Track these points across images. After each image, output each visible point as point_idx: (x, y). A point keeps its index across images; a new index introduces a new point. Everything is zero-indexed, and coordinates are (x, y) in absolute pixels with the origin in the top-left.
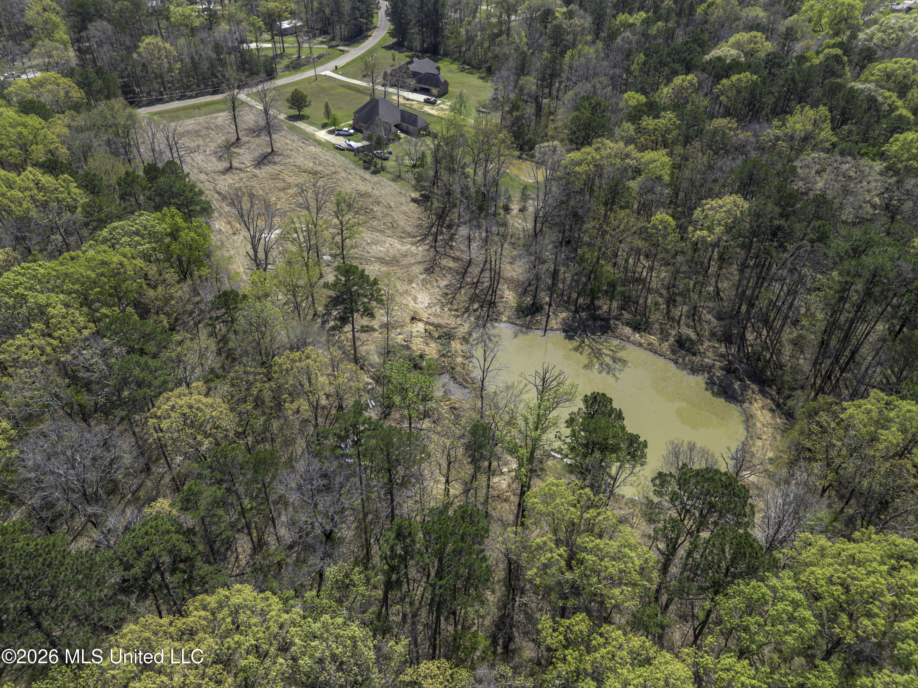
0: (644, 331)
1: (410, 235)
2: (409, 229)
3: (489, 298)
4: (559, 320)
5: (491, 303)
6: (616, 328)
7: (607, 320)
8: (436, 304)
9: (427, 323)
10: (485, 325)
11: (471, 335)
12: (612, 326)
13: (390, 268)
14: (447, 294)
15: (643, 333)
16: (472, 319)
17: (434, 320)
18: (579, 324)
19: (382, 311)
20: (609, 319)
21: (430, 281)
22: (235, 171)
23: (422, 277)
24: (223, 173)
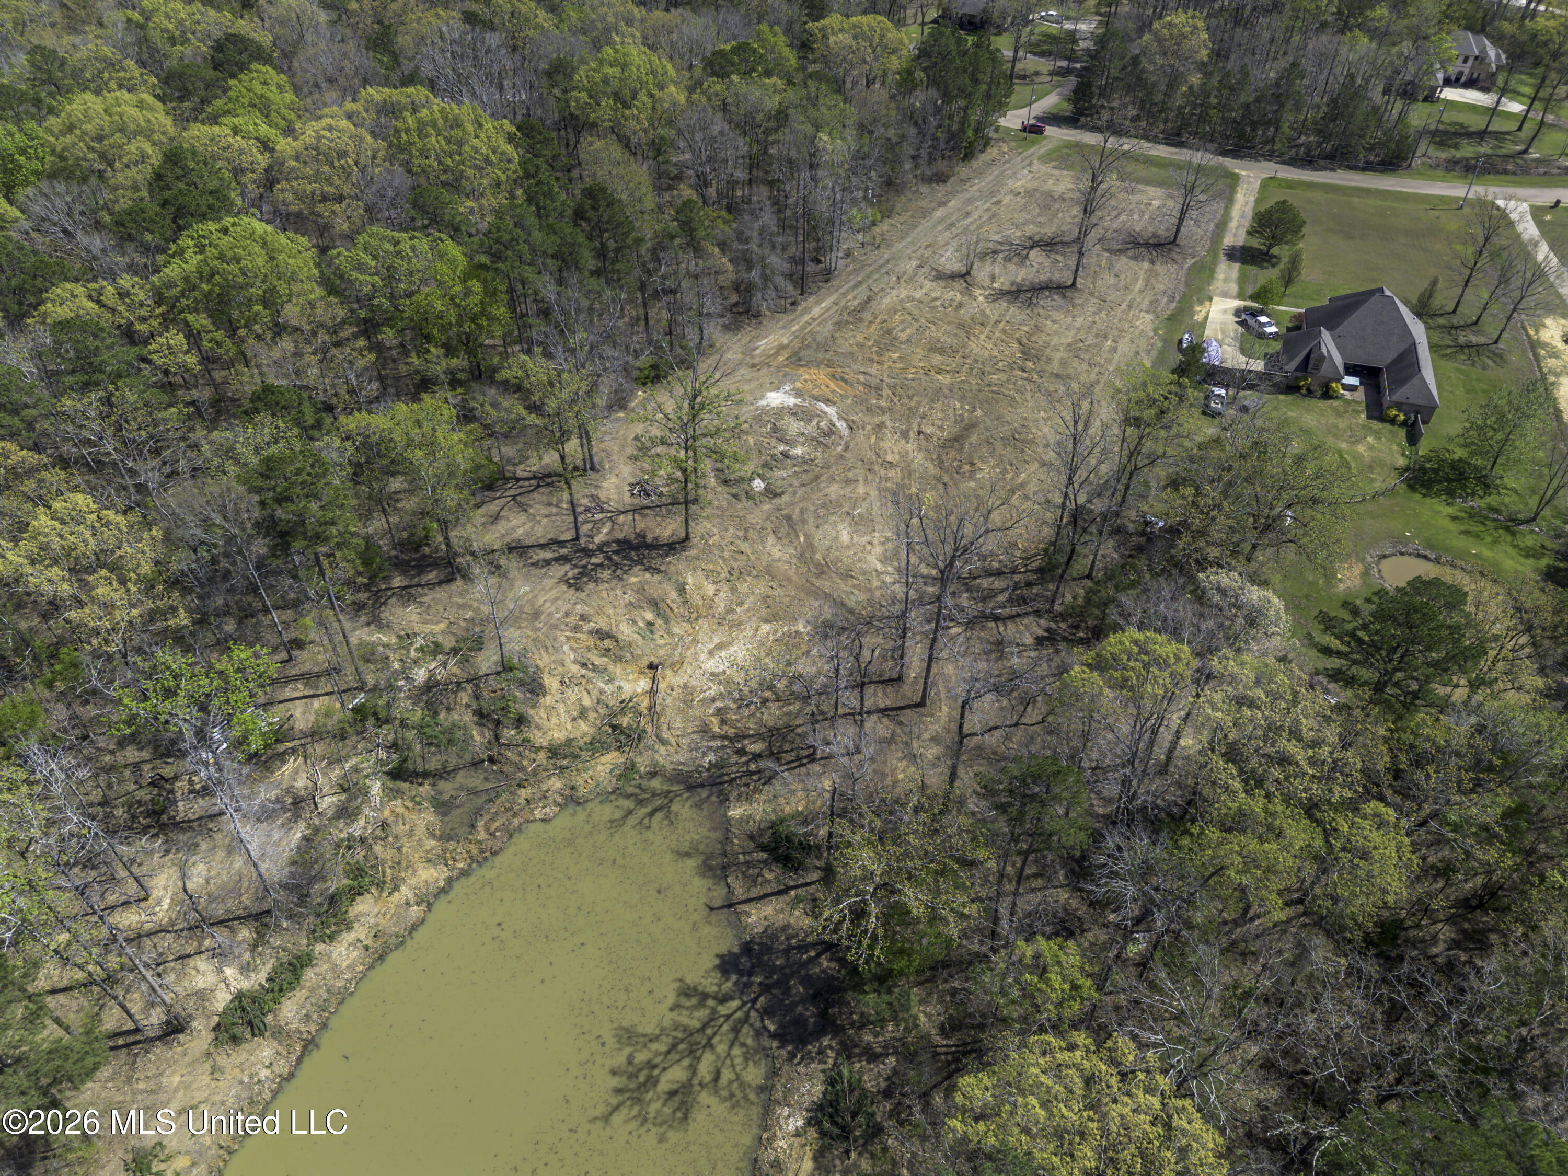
0: (823, 1134)
4: (781, 920)
6: (808, 1059)
7: (827, 1025)
8: (727, 683)
9: (652, 692)
10: (702, 786)
11: (653, 775)
12: (812, 1048)
13: (792, 573)
14: (771, 687)
15: (812, 1133)
16: (711, 757)
17: (669, 701)
18: (782, 968)
19: (649, 616)
20: (837, 1031)
21: (797, 646)
22: (959, 284)
23: (800, 627)
24: (941, 276)
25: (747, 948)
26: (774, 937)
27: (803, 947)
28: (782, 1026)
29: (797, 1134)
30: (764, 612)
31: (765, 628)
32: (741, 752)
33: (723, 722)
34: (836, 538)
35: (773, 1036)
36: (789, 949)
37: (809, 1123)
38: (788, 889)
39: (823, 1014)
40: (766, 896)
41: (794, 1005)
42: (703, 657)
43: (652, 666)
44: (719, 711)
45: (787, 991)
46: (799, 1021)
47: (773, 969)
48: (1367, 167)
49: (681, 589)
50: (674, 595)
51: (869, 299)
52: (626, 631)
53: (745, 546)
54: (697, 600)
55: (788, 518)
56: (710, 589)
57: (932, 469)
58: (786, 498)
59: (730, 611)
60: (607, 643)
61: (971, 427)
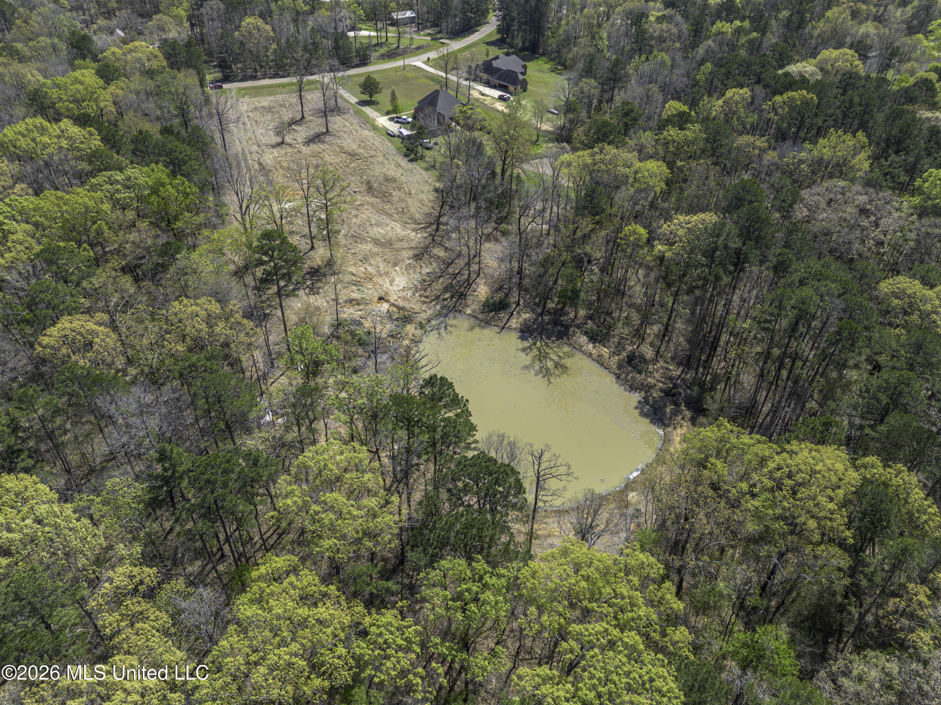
0: (600, 342)
1: (416, 222)
2: (417, 216)
3: (462, 289)
4: (520, 320)
5: (462, 294)
6: (574, 335)
7: (568, 327)
8: (410, 289)
9: (393, 305)
10: (447, 314)
11: (429, 321)
12: (571, 333)
13: (381, 250)
14: (425, 281)
15: (597, 345)
16: (438, 307)
17: (401, 303)
18: (538, 327)
19: (354, 288)
20: (571, 326)
21: (414, 267)
22: (284, 146)
23: (408, 262)
24: (274, 147)
25: (522, 331)
26: (525, 324)
27: (536, 319)
28: (556, 336)
29: (594, 347)
30: (390, 265)
31: (397, 268)
32: (444, 300)
33: (426, 297)
34: (379, 233)
35: (558, 340)
36: (534, 323)
37: (594, 343)
38: (512, 314)
39: (562, 326)
40: (508, 320)
41: (553, 330)
42: (391, 288)
43: (381, 299)
44: (421, 296)
45: (547, 330)
46: (559, 332)
47: (536, 329)
48: (357, 66)
49: (354, 274)
50: (354, 278)
51: (260, 164)
52: (355, 295)
53: (353, 251)
54: (362, 275)
55: (354, 236)
56: (362, 269)
57: (378, 200)
58: (343, 232)
59: (378, 271)
60: (354, 302)
61: (368, 183)
